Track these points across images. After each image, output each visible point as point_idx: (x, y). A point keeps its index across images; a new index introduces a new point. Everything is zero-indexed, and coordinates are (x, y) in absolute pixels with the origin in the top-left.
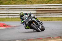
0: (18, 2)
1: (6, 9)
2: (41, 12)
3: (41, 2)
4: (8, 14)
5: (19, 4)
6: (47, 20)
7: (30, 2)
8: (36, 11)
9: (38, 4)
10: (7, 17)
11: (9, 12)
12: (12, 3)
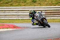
0: (27, 4)
1: (16, 11)
2: (49, 14)
3: (50, 4)
4: (18, 15)
5: (28, 6)
6: (56, 22)
7: (39, 4)
8: (45, 13)
9: (47, 6)
10: (17, 18)
11: (19, 13)
12: (22, 5)
